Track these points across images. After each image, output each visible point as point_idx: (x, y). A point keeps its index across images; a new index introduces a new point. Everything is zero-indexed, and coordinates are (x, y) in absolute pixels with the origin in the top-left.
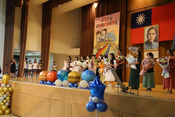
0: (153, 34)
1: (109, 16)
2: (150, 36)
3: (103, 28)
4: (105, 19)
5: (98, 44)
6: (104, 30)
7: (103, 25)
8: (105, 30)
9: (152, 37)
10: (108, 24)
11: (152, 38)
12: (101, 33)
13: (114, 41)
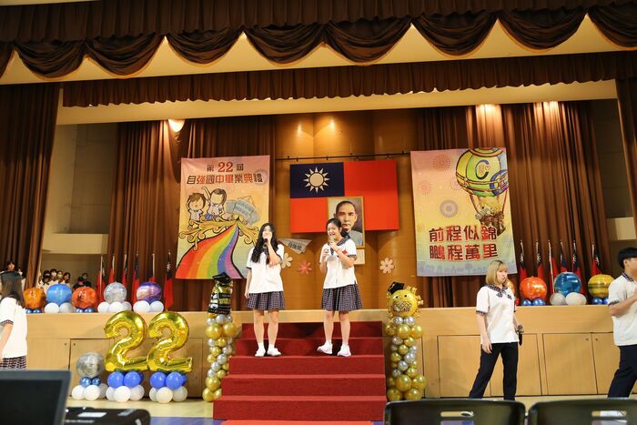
0: (350, 214)
1: (233, 159)
2: (342, 218)
5: (195, 226)
6: (217, 192)
7: (211, 180)
8: (222, 192)
9: (347, 219)
10: (229, 179)
11: (348, 223)
12: (204, 199)
13: (253, 222)
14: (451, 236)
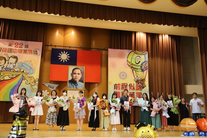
0: (79, 74)
1: (23, 42)
4: (16, 44)
6: (13, 57)
7: (10, 51)
8: (16, 57)
10: (20, 51)
12: (5, 60)
13: (31, 74)
14: (123, 88)
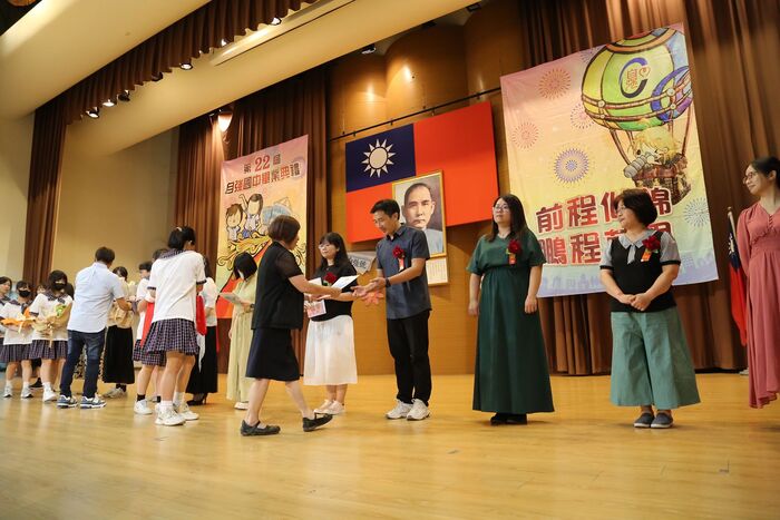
0: (424, 203)
1: (270, 151)
2: (412, 211)
3: (249, 193)
4: (257, 163)
5: (233, 247)
6: (254, 198)
7: (248, 183)
8: (258, 198)
9: (420, 212)
10: (266, 179)
11: (421, 218)
12: (241, 211)
14: (577, 217)
